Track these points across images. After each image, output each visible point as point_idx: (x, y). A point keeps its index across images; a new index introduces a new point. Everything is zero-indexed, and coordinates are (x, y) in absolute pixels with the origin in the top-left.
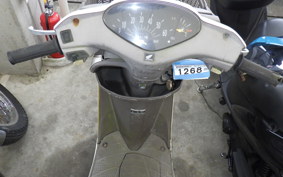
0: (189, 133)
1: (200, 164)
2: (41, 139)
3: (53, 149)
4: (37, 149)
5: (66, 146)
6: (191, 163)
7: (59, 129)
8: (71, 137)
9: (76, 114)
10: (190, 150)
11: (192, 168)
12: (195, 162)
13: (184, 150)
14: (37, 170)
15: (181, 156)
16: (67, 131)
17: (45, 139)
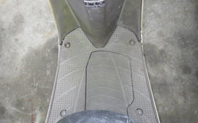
0: (159, 16)
1: (170, 47)
2: (13, 41)
3: (26, 49)
4: (12, 51)
5: (37, 44)
6: (161, 47)
7: (27, 29)
8: (40, 36)
9: (40, 11)
10: (161, 34)
11: (162, 52)
12: (165, 46)
13: (154, 35)
14: (16, 69)
15: (151, 41)
16: (36, 30)
17: (17, 40)
